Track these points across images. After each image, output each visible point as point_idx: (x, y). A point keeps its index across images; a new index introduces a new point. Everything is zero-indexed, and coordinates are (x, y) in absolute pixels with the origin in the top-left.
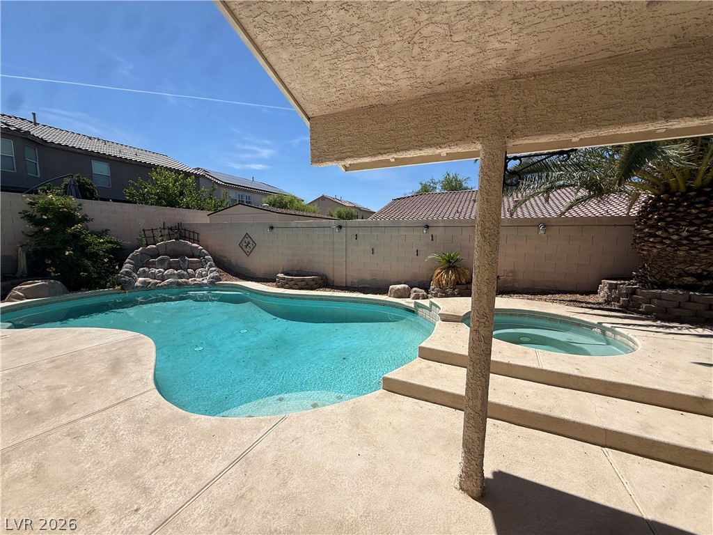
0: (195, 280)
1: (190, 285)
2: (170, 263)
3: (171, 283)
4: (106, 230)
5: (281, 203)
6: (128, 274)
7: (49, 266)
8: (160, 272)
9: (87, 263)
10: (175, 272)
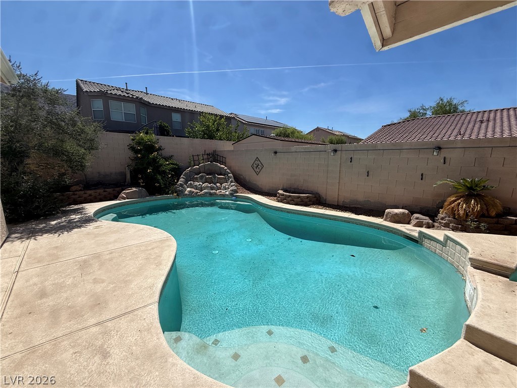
0: (221, 192)
1: (217, 195)
2: (206, 179)
3: (206, 193)
4: (172, 156)
5: (285, 134)
6: (181, 185)
7: (140, 179)
8: (200, 185)
9: (159, 177)
10: (209, 185)
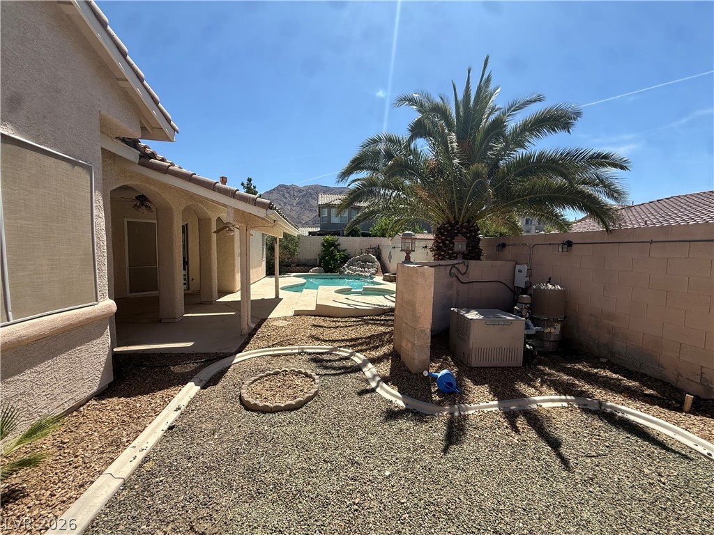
2: (361, 265)
3: (357, 274)
4: (344, 250)
8: (356, 268)
10: (361, 269)
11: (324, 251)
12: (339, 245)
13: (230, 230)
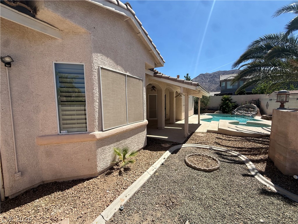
0: (249, 115)
2: (245, 110)
3: (243, 115)
6: (234, 112)
8: (242, 112)
11: (223, 103)
12: (231, 100)
13: (181, 96)
